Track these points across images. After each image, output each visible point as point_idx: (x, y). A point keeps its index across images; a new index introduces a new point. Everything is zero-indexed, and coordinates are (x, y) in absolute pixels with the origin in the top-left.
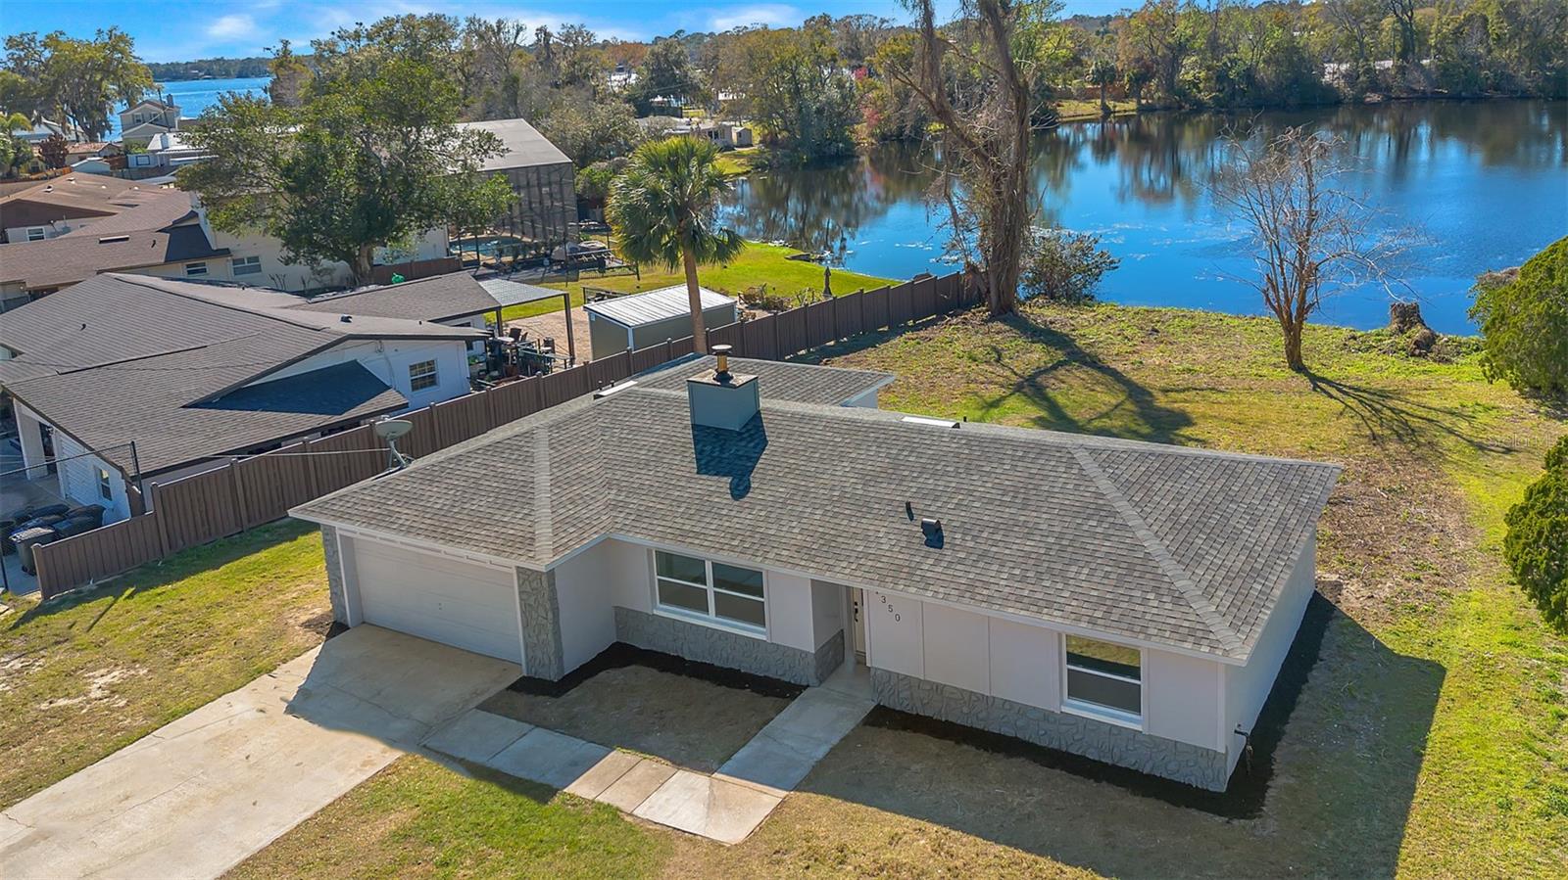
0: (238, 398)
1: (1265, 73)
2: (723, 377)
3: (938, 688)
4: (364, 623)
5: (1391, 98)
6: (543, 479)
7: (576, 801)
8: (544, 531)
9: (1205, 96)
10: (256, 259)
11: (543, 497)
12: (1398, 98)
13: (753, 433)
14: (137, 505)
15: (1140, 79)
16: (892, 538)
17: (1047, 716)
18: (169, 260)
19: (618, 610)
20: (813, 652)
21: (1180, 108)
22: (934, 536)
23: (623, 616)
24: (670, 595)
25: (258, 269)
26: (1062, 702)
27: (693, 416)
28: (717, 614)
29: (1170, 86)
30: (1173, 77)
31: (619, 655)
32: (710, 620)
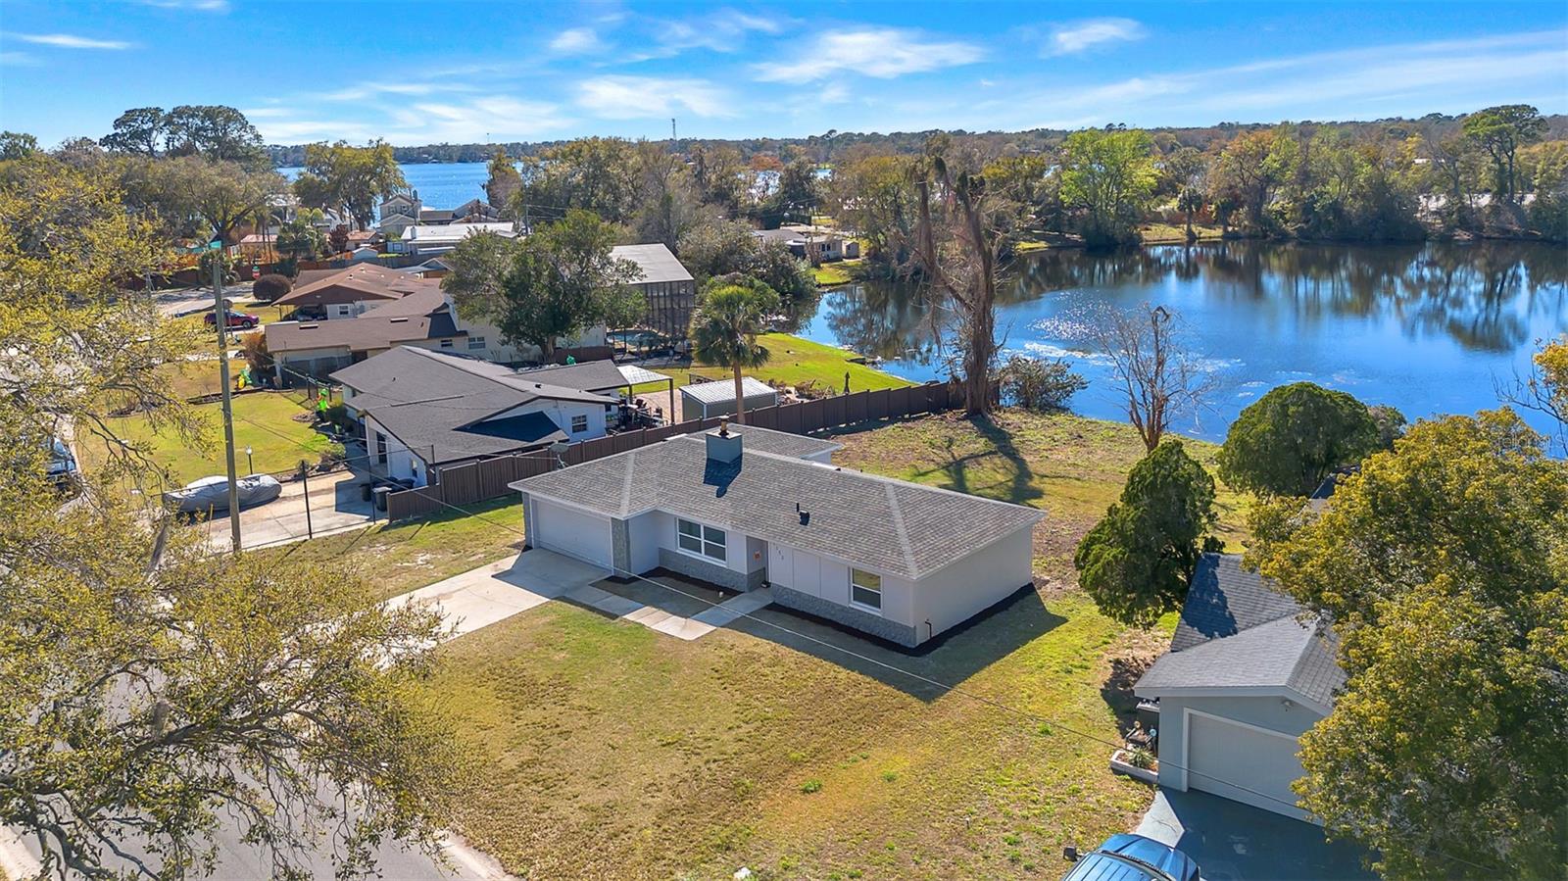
0: (479, 427)
1: (1353, 207)
2: (724, 433)
3: (799, 594)
4: (540, 547)
5: (1482, 237)
6: (629, 478)
7: (627, 621)
8: (625, 502)
9: (1290, 228)
10: (483, 339)
11: (628, 486)
12: (1489, 238)
13: (737, 463)
14: (431, 480)
15: (1226, 209)
16: (787, 518)
17: (843, 609)
18: (430, 337)
19: (661, 551)
20: (746, 573)
21: (1265, 237)
22: (805, 519)
23: (663, 553)
24: (685, 543)
25: (484, 346)
26: (850, 602)
27: (708, 455)
28: (706, 554)
29: (1256, 215)
30: (1260, 205)
31: (658, 572)
32: (702, 557)
